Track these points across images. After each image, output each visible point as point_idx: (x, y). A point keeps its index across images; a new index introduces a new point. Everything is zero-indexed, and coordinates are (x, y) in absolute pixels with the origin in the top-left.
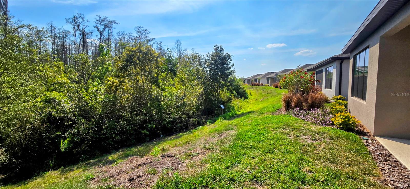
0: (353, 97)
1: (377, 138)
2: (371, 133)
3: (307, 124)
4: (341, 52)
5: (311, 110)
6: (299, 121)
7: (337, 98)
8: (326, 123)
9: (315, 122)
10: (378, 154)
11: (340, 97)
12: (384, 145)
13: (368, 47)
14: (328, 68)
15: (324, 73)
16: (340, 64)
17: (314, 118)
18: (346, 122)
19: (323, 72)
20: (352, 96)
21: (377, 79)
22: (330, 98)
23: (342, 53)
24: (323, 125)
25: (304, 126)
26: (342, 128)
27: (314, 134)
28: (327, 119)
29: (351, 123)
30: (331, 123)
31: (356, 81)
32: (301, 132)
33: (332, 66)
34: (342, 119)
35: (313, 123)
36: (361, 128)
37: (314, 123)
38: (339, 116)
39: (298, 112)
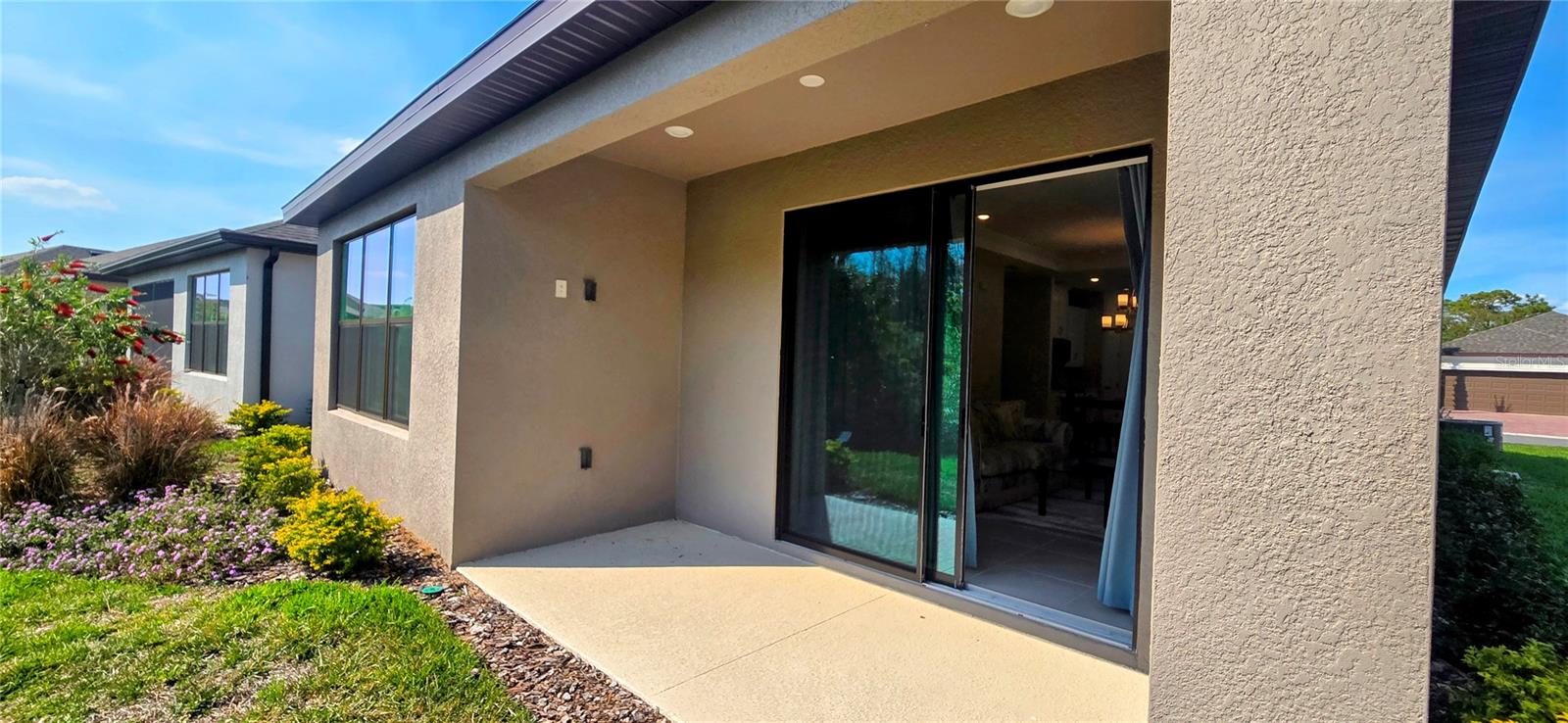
0: (336, 408)
1: (467, 572)
2: (438, 556)
3: (121, 600)
4: (279, 217)
5: (136, 502)
6: (54, 594)
7: (255, 413)
8: (246, 561)
9: (179, 572)
10: (505, 650)
11: (266, 407)
12: (500, 599)
13: (410, 212)
14: (200, 281)
15: (180, 300)
16: (262, 267)
17: (165, 546)
18: (350, 536)
19: (175, 295)
20: (333, 406)
21: (458, 341)
22: (222, 419)
23: (282, 218)
24: (226, 580)
25: (104, 622)
26: (333, 573)
27: (189, 665)
28: (244, 538)
29: (368, 533)
30: (270, 550)
31: (349, 343)
32: (83, 687)
33: (228, 270)
34: (329, 523)
35: (164, 583)
36: (399, 541)
37: (171, 577)
38: (314, 513)
39: (39, 534)
